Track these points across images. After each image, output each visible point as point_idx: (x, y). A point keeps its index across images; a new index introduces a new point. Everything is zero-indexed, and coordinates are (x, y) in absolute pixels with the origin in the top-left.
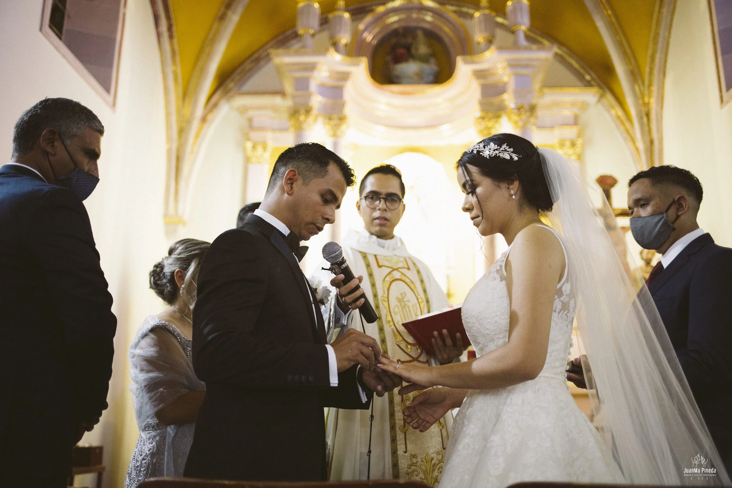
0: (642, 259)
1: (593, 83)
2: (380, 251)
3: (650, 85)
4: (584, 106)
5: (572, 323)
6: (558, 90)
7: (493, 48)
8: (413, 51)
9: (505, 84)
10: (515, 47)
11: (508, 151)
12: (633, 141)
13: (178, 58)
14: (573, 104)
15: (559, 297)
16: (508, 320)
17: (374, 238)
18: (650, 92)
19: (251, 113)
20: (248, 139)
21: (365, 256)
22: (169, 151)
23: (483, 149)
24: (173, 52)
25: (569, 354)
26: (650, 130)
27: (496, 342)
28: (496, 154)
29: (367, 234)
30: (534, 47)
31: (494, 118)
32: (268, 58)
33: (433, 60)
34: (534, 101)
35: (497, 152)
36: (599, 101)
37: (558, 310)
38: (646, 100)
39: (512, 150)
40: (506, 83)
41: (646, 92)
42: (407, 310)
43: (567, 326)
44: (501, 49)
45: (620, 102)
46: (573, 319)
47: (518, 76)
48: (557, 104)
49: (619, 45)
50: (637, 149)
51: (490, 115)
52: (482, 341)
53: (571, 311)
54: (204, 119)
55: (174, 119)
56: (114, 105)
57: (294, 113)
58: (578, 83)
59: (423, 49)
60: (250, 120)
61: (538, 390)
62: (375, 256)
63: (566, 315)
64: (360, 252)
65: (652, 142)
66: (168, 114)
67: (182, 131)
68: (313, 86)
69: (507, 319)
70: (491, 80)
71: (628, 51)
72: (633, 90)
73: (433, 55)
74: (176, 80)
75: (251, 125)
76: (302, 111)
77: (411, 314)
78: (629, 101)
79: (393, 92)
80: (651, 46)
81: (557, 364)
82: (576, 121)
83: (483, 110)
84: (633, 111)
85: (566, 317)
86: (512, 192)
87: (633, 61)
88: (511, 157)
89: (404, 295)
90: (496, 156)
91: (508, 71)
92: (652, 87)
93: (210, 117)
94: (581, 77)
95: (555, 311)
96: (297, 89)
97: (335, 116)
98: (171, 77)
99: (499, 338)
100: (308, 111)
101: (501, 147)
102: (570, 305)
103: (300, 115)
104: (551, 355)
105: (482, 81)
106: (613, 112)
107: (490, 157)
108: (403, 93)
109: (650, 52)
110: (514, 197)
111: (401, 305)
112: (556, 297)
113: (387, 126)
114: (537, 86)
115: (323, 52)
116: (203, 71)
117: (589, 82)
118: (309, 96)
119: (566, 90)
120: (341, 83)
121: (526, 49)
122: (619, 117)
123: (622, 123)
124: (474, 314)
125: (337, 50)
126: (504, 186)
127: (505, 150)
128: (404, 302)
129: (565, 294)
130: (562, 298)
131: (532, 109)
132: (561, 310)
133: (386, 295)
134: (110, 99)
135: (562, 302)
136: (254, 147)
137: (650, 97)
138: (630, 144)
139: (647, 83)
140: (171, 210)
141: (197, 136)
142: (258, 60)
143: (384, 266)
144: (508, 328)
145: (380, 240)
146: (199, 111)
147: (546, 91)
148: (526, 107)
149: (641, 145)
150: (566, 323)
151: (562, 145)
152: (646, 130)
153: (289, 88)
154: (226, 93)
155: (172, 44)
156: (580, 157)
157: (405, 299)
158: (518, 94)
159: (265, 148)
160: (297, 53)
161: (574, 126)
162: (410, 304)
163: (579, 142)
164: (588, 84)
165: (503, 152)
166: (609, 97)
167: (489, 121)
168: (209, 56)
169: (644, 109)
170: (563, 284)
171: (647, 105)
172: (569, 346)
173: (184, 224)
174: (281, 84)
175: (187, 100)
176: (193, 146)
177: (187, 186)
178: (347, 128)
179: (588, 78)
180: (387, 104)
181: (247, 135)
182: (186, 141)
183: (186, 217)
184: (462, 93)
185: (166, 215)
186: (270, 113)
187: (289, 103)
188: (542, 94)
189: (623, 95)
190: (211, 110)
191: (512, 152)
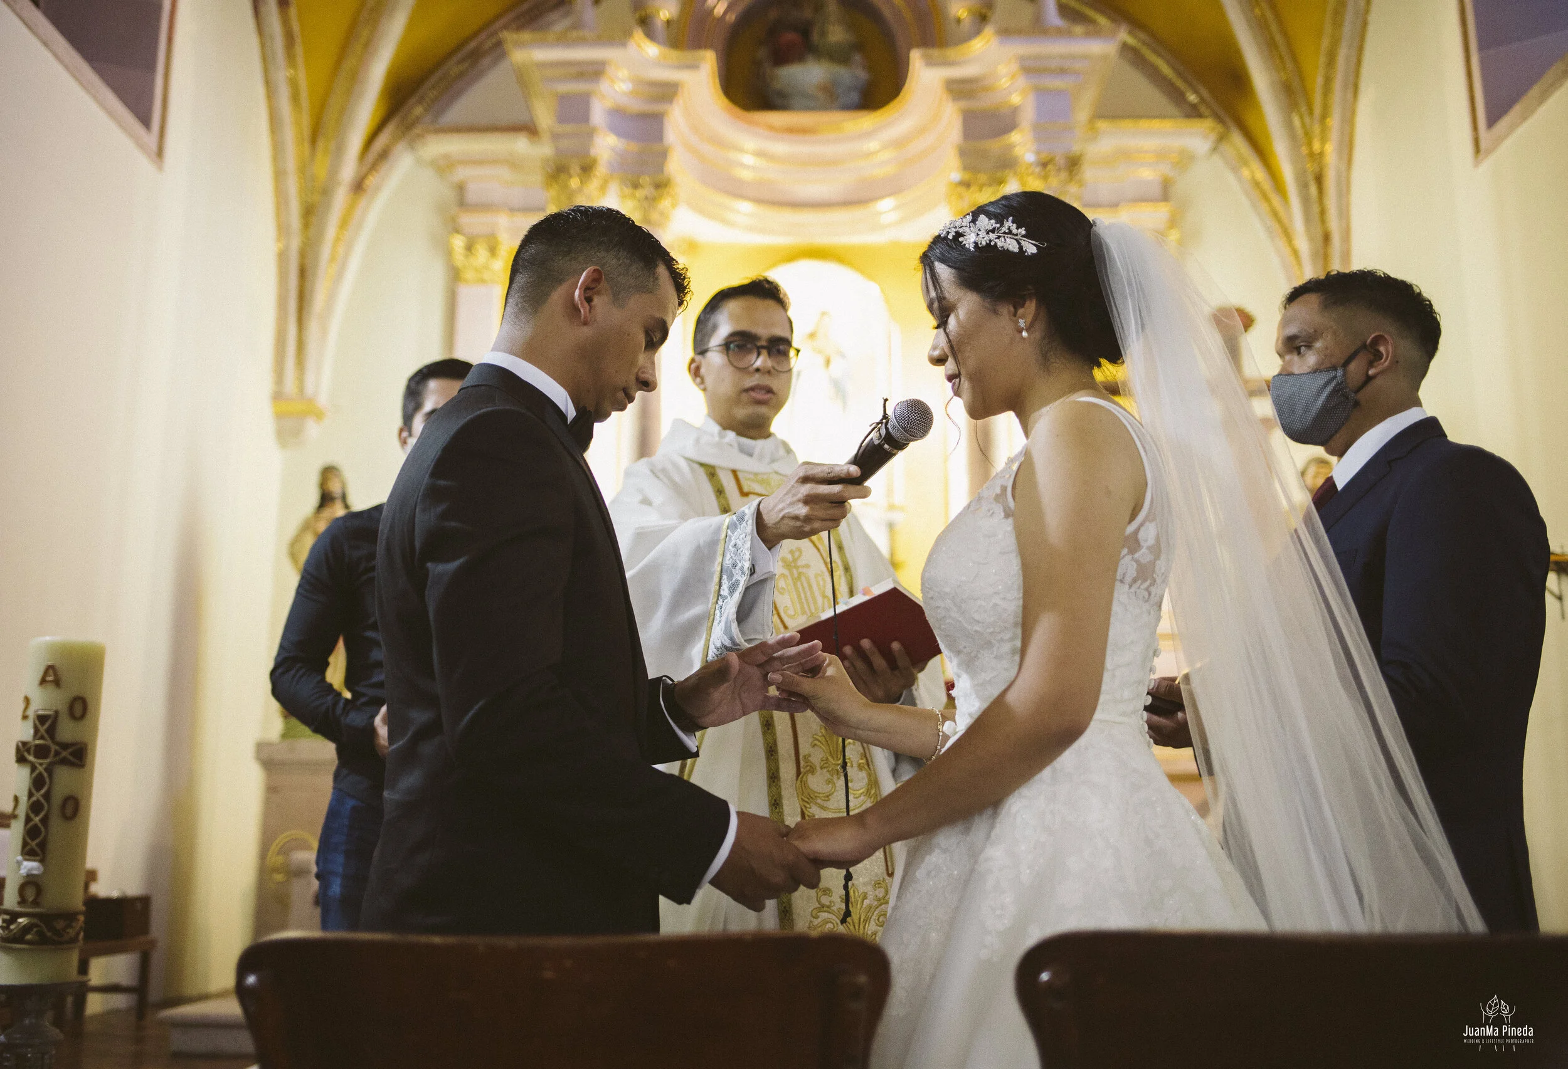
1: (1203, 109)
2: (743, 464)
3: (1324, 117)
4: (1185, 160)
5: (1160, 606)
6: (1127, 124)
7: (989, 31)
8: (815, 38)
9: (1015, 110)
10: (1038, 28)
11: (1016, 235)
12: (1287, 234)
13: (299, 50)
14: (1161, 155)
15: (1132, 552)
16: (1021, 602)
17: (731, 435)
18: (1324, 130)
19: (462, 173)
20: (457, 230)
21: (711, 472)
22: (282, 257)
23: (966, 229)
24: (289, 36)
25: (1152, 670)
26: (1323, 212)
27: (995, 649)
28: (990, 241)
29: (715, 428)
30: (1078, 29)
31: (990, 185)
32: (499, 50)
33: (857, 57)
34: (1076, 148)
35: (992, 236)
36: (1215, 149)
37: (1128, 579)
38: (1316, 146)
39: (1023, 231)
40: (1017, 107)
41: (1317, 129)
42: (805, 585)
43: (1149, 613)
44: (1006, 33)
45: (1261, 151)
46: (1163, 596)
47: (1041, 93)
48: (1125, 156)
49: (1260, 26)
50: (1295, 253)
51: (983, 178)
52: (965, 647)
53: (1158, 581)
54: (359, 187)
55: (293, 186)
56: (160, 153)
57: (557, 172)
58: (1171, 109)
59: (837, 34)
60: (461, 188)
61: (1086, 748)
62: (734, 472)
63: (1147, 589)
64: (702, 465)
65: (1327, 238)
66: (279, 175)
67: (312, 213)
68: (598, 114)
69: (1019, 599)
70: (983, 102)
71: (1279, 39)
72: (1289, 125)
73: (858, 46)
74: (295, 98)
75: (462, 199)
76: (575, 169)
77: (812, 593)
78: (1280, 149)
79: (772, 128)
80: (1328, 29)
81: (1127, 694)
82: (1165, 192)
83: (965, 168)
84: (1287, 172)
85: (1146, 594)
86: (1022, 323)
87: (1288, 62)
88: (1021, 247)
89: (797, 554)
90: (988, 245)
91: (1022, 81)
92: (1328, 120)
93: (371, 181)
94: (1176, 96)
95: (1122, 581)
96: (562, 119)
97: (645, 180)
98: (284, 94)
99: (1002, 640)
100: (587, 168)
101: (1001, 224)
102: (1157, 569)
103: (570, 176)
104: (1114, 676)
105: (963, 104)
106: (1246, 173)
107: (976, 246)
108: (792, 130)
109: (1325, 44)
110: (1025, 334)
111: (792, 574)
112: (1125, 551)
113: (758, 201)
114: (1082, 115)
115: (617, 38)
116: (355, 80)
117: (1194, 107)
118: (591, 133)
119: (1144, 124)
120: (659, 107)
121: (1060, 33)
122: (1257, 184)
123: (1265, 197)
124: (947, 590)
125: (650, 35)
126: (1005, 310)
127: (1010, 232)
128: (797, 567)
129: (1144, 545)
130: (1136, 555)
131: (1073, 165)
132: (1135, 580)
134: (151, 139)
135: (1137, 561)
136: (469, 248)
137: (1324, 140)
138: (1281, 242)
139: (1318, 110)
140: (290, 385)
141: (344, 223)
142: (476, 56)
143: (754, 493)
144: (1020, 620)
145: (745, 441)
146: (349, 170)
147: (1102, 125)
148: (1060, 161)
149: (1302, 244)
150: (1146, 607)
152: (1316, 212)
153: (544, 116)
154: (407, 128)
155: (286, 22)
157: (800, 563)
158: (1041, 132)
159: (493, 251)
160: (563, 40)
161: (1162, 204)
162: (811, 573)
163: (1173, 236)
164: (1193, 112)
165: (1004, 237)
166: (1237, 139)
167: (981, 190)
168: (368, 47)
169: (1310, 167)
170: (1142, 525)
171: (1317, 158)
172: (1151, 653)
173: (319, 415)
174: (529, 109)
175: (321, 144)
176: (335, 246)
177: (324, 332)
178: (674, 206)
179: (1192, 98)
180: (760, 154)
181: (453, 220)
182: (320, 234)
183: (323, 400)
184: (921, 131)
185: (278, 396)
186: (504, 173)
187: (544, 150)
188: (1093, 134)
189: (1267, 135)
190: (374, 167)
191: (1023, 236)
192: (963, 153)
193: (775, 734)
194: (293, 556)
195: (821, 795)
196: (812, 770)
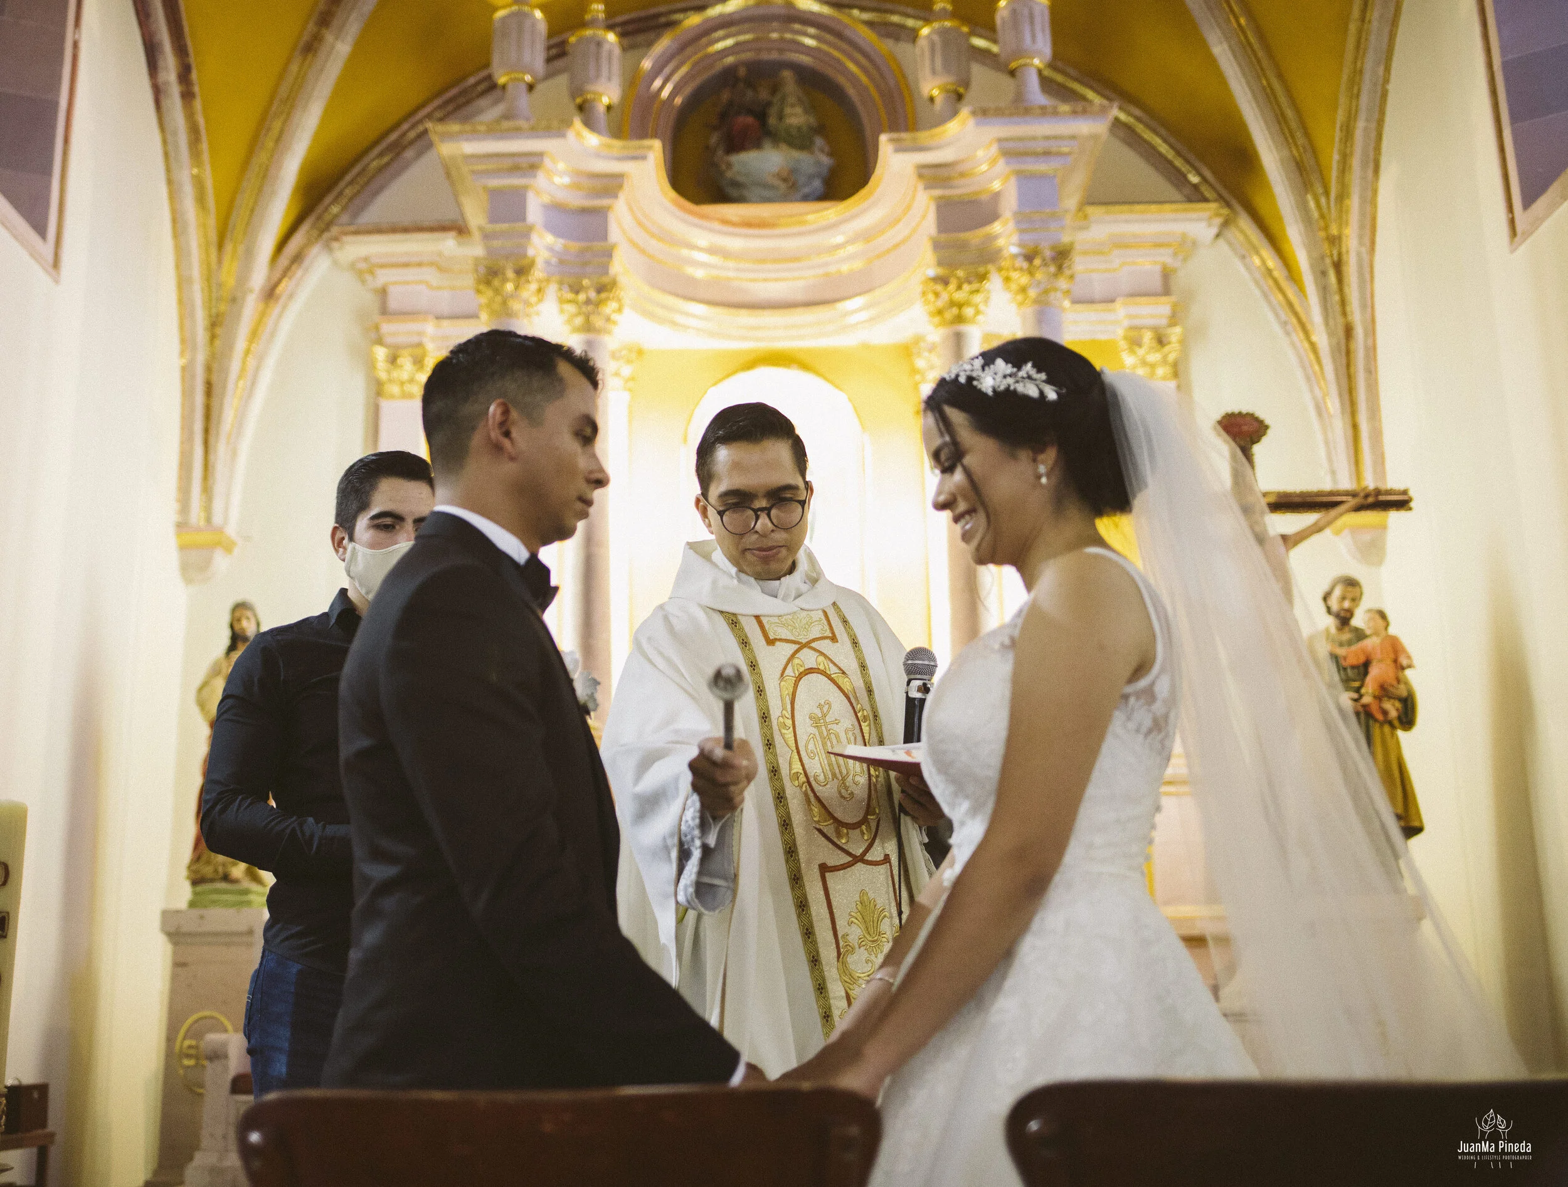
0: (1329, 610)
1: (1205, 191)
3: (1342, 196)
4: (1186, 247)
6: (1121, 211)
7: (965, 112)
8: (772, 121)
9: (996, 196)
10: (1019, 108)
11: (1036, 380)
12: (1304, 328)
13: (204, 146)
14: (1159, 242)
18: (1342, 211)
19: (384, 277)
20: (380, 341)
21: (732, 620)
22: (186, 371)
23: (980, 373)
24: (194, 131)
26: (1343, 303)
30: (1065, 108)
31: (970, 281)
32: (423, 142)
33: (819, 141)
34: (1066, 239)
35: (1010, 381)
36: (1220, 235)
38: (1334, 229)
39: (1043, 376)
40: (998, 193)
41: (1334, 213)
44: (983, 113)
45: (1273, 238)
47: (1023, 177)
48: (1121, 244)
49: (1268, 99)
50: (1313, 347)
51: (963, 273)
54: (270, 294)
55: (197, 294)
56: (56, 263)
57: (490, 275)
58: (1170, 191)
59: (796, 117)
60: (383, 293)
62: (758, 618)
64: (721, 612)
65: (1349, 331)
66: (183, 282)
67: (216, 324)
68: (534, 212)
70: (962, 189)
71: (1290, 113)
72: (1303, 207)
73: (820, 130)
74: (201, 199)
75: (384, 305)
76: (510, 272)
78: (1294, 234)
79: (725, 222)
80: (1343, 100)
82: (1166, 284)
83: (940, 263)
84: (1302, 259)
86: (1042, 469)
87: (1301, 141)
88: (1042, 393)
89: (826, 708)
90: (1007, 389)
91: (1001, 165)
92: (1347, 200)
93: (284, 288)
94: (1177, 179)
96: (493, 218)
97: (587, 282)
98: (188, 192)
100: (522, 271)
101: (1019, 368)
103: (504, 280)
105: (937, 192)
106: (1256, 260)
107: (994, 391)
108: (748, 224)
109: (1341, 116)
110: (1044, 480)
111: (821, 733)
113: (713, 304)
114: (1071, 202)
115: (555, 128)
116: (267, 176)
117: (1195, 187)
118: (526, 233)
119: (1139, 210)
120: (605, 202)
121: (1044, 112)
122: (1269, 273)
123: (1278, 286)
125: (590, 124)
126: (1024, 455)
127: (1029, 377)
128: (826, 724)
131: (1061, 257)
133: (788, 714)
134: (47, 249)
136: (393, 360)
137: (1342, 222)
138: (1298, 337)
139: (1334, 189)
140: (196, 514)
141: (255, 335)
142: (398, 149)
143: (780, 639)
146: (259, 276)
147: (1090, 210)
148: (1047, 252)
149: (1321, 338)
151: (1135, 343)
152: (1336, 301)
153: (475, 215)
154: (322, 230)
155: (190, 116)
156: (1177, 371)
157: (829, 718)
158: (1025, 221)
159: (417, 360)
160: (494, 131)
161: (1163, 298)
162: (840, 729)
163: (1175, 334)
164: (1195, 196)
165: (1023, 382)
166: (1245, 222)
167: (960, 287)
168: (281, 141)
169: (1328, 252)
171: (1335, 241)
173: (228, 547)
174: (459, 205)
175: (229, 247)
176: (244, 362)
177: (234, 454)
178: (620, 310)
179: (1194, 179)
180: (712, 251)
181: (377, 328)
182: (230, 346)
183: (231, 531)
184: (893, 222)
185: (182, 526)
186: (430, 275)
187: (476, 250)
188: (1084, 221)
189: (1280, 219)
190: (285, 273)
191: (1044, 381)
192: (937, 246)
193: (810, 915)
194: (202, 704)
195: (862, 975)
196: (852, 950)
